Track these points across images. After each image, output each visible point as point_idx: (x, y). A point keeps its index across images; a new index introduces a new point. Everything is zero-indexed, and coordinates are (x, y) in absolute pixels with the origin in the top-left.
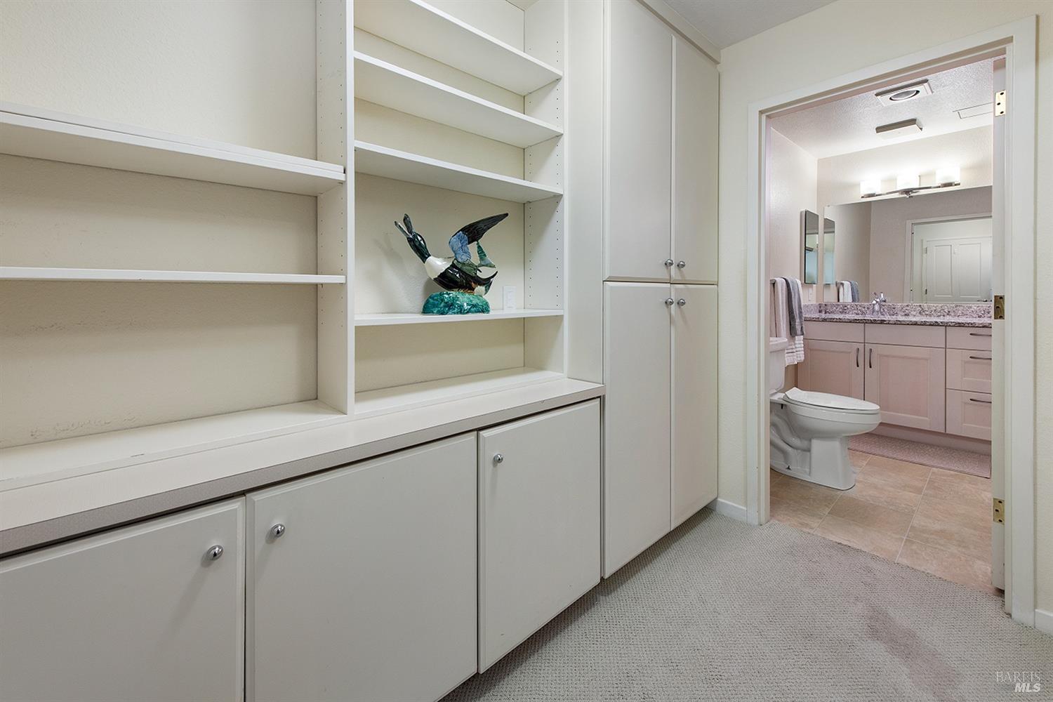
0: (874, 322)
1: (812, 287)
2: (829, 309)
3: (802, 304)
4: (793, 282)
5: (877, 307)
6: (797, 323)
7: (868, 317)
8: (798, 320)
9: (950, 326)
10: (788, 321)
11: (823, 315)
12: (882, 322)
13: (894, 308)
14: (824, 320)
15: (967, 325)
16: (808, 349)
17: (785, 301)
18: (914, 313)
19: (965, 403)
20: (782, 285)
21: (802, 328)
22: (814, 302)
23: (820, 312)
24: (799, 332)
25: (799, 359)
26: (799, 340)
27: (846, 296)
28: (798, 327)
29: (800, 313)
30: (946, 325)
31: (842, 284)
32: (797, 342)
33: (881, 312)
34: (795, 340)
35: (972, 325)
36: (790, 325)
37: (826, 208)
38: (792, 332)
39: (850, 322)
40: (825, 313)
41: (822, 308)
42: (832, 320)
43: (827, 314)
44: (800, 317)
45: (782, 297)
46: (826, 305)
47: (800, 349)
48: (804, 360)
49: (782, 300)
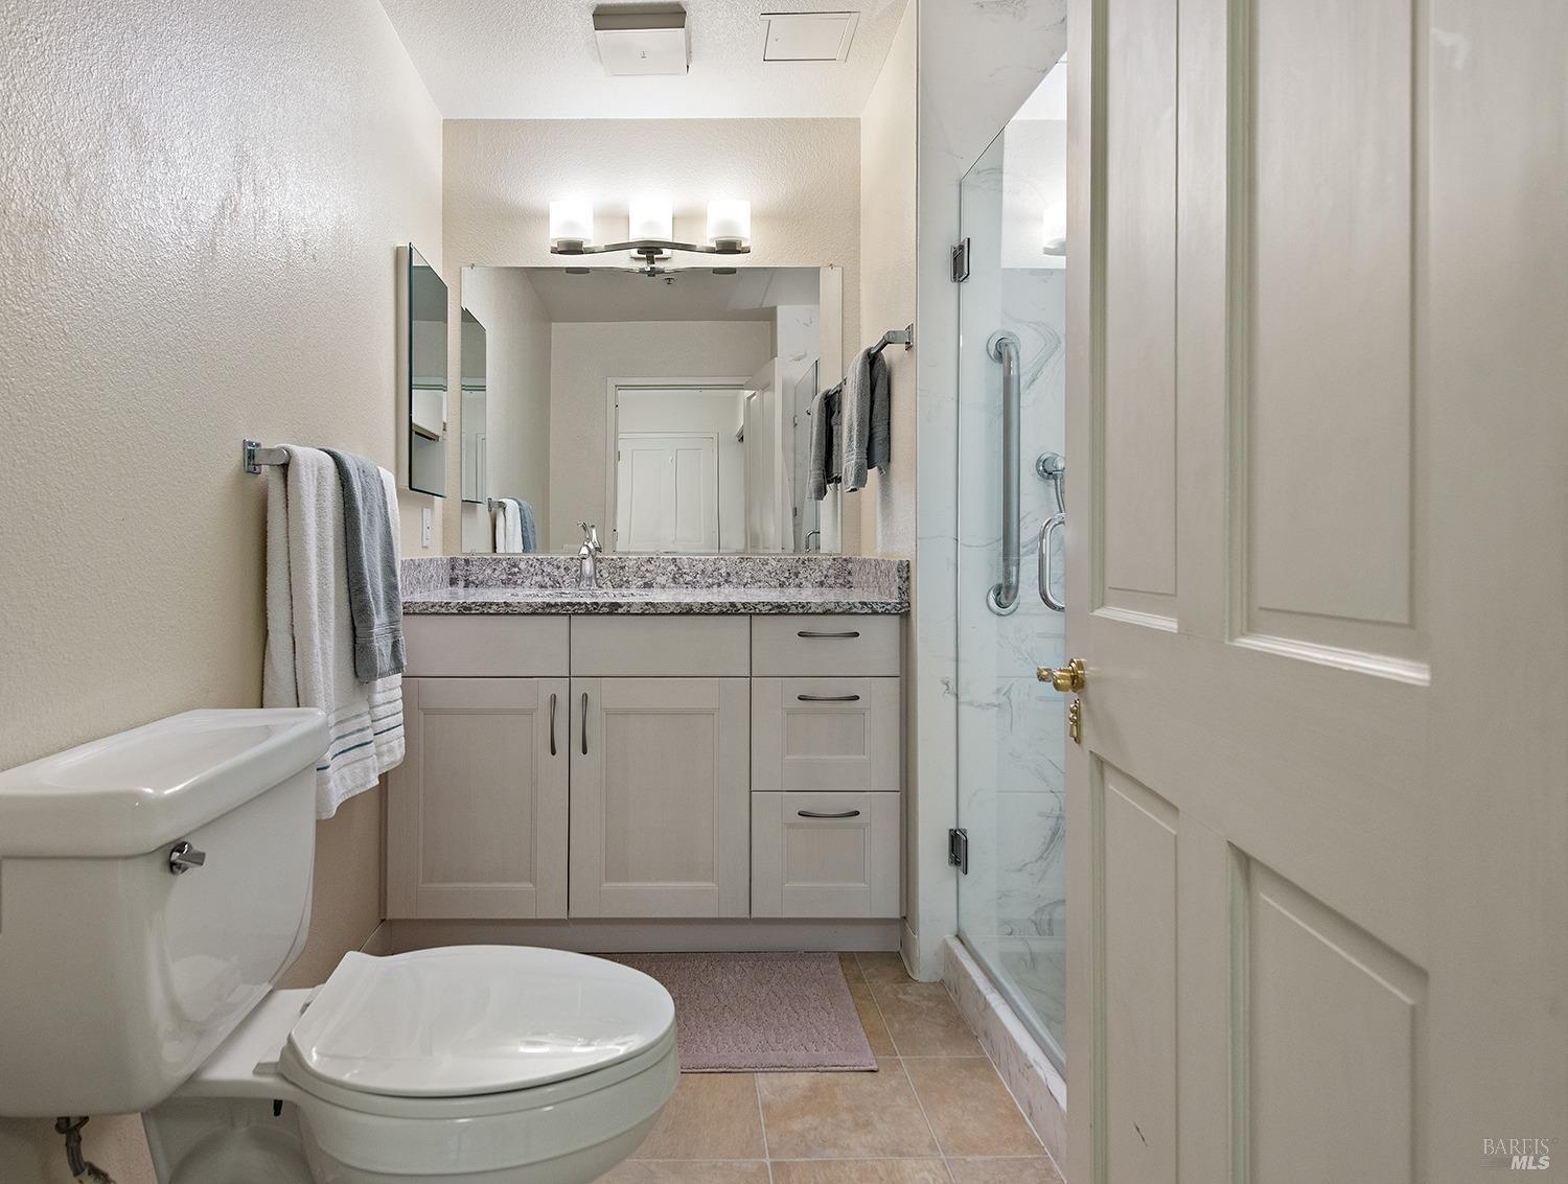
0: (593, 610)
1: (431, 505)
2: (476, 573)
3: (400, 557)
4: (363, 472)
5: (588, 566)
6: (376, 630)
7: (569, 595)
8: (380, 620)
9: (760, 614)
10: (347, 622)
11: (463, 595)
12: (613, 609)
13: (622, 568)
14: (465, 610)
15: (794, 611)
16: (415, 711)
17: (330, 543)
18: (661, 579)
19: (791, 826)
20: (320, 479)
21: (395, 645)
22: (437, 553)
23: (453, 582)
24: (384, 660)
25: (387, 759)
26: (389, 690)
27: (510, 538)
28: (381, 644)
29: (391, 588)
30: (750, 611)
31: (502, 506)
32: (379, 698)
33: (596, 579)
34: (372, 691)
35: (804, 610)
36: (355, 636)
37: (466, 270)
38: (361, 664)
39: (533, 614)
40: (466, 586)
41: (459, 572)
42: (484, 610)
43: (472, 590)
44: (391, 605)
45: (320, 524)
46: (467, 562)
47: (392, 721)
48: (406, 756)
49: (321, 539)
